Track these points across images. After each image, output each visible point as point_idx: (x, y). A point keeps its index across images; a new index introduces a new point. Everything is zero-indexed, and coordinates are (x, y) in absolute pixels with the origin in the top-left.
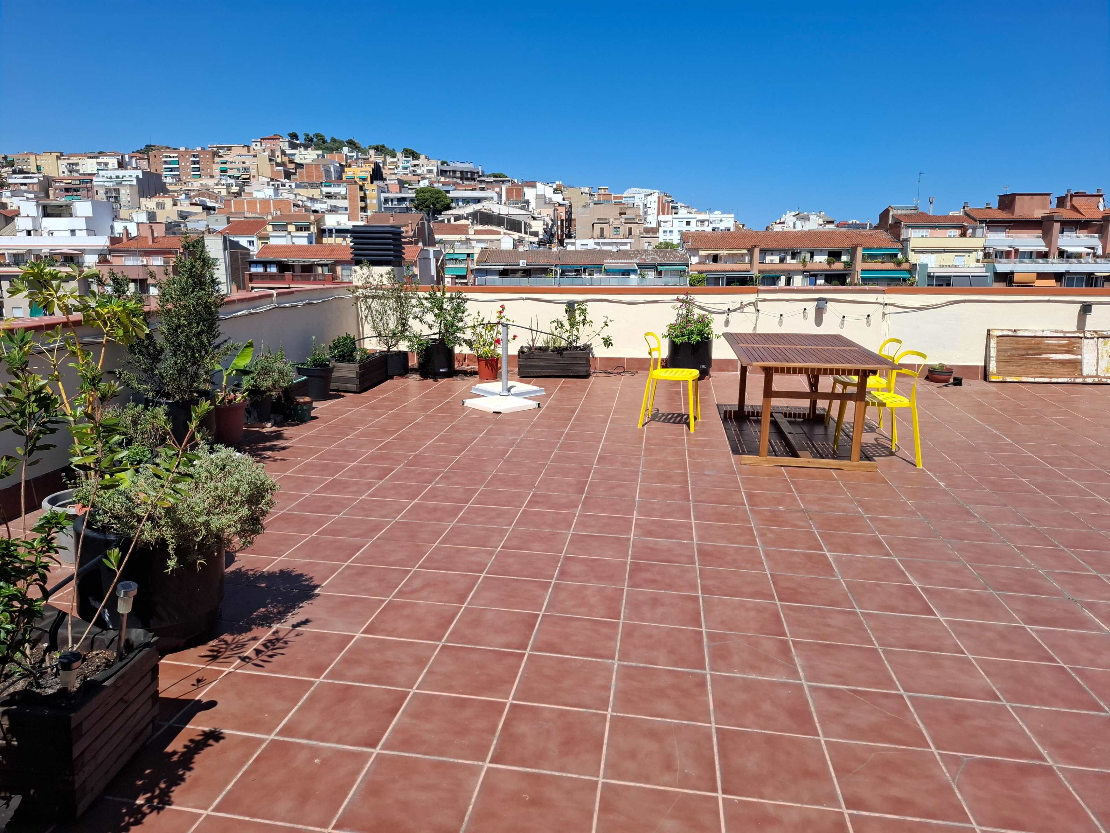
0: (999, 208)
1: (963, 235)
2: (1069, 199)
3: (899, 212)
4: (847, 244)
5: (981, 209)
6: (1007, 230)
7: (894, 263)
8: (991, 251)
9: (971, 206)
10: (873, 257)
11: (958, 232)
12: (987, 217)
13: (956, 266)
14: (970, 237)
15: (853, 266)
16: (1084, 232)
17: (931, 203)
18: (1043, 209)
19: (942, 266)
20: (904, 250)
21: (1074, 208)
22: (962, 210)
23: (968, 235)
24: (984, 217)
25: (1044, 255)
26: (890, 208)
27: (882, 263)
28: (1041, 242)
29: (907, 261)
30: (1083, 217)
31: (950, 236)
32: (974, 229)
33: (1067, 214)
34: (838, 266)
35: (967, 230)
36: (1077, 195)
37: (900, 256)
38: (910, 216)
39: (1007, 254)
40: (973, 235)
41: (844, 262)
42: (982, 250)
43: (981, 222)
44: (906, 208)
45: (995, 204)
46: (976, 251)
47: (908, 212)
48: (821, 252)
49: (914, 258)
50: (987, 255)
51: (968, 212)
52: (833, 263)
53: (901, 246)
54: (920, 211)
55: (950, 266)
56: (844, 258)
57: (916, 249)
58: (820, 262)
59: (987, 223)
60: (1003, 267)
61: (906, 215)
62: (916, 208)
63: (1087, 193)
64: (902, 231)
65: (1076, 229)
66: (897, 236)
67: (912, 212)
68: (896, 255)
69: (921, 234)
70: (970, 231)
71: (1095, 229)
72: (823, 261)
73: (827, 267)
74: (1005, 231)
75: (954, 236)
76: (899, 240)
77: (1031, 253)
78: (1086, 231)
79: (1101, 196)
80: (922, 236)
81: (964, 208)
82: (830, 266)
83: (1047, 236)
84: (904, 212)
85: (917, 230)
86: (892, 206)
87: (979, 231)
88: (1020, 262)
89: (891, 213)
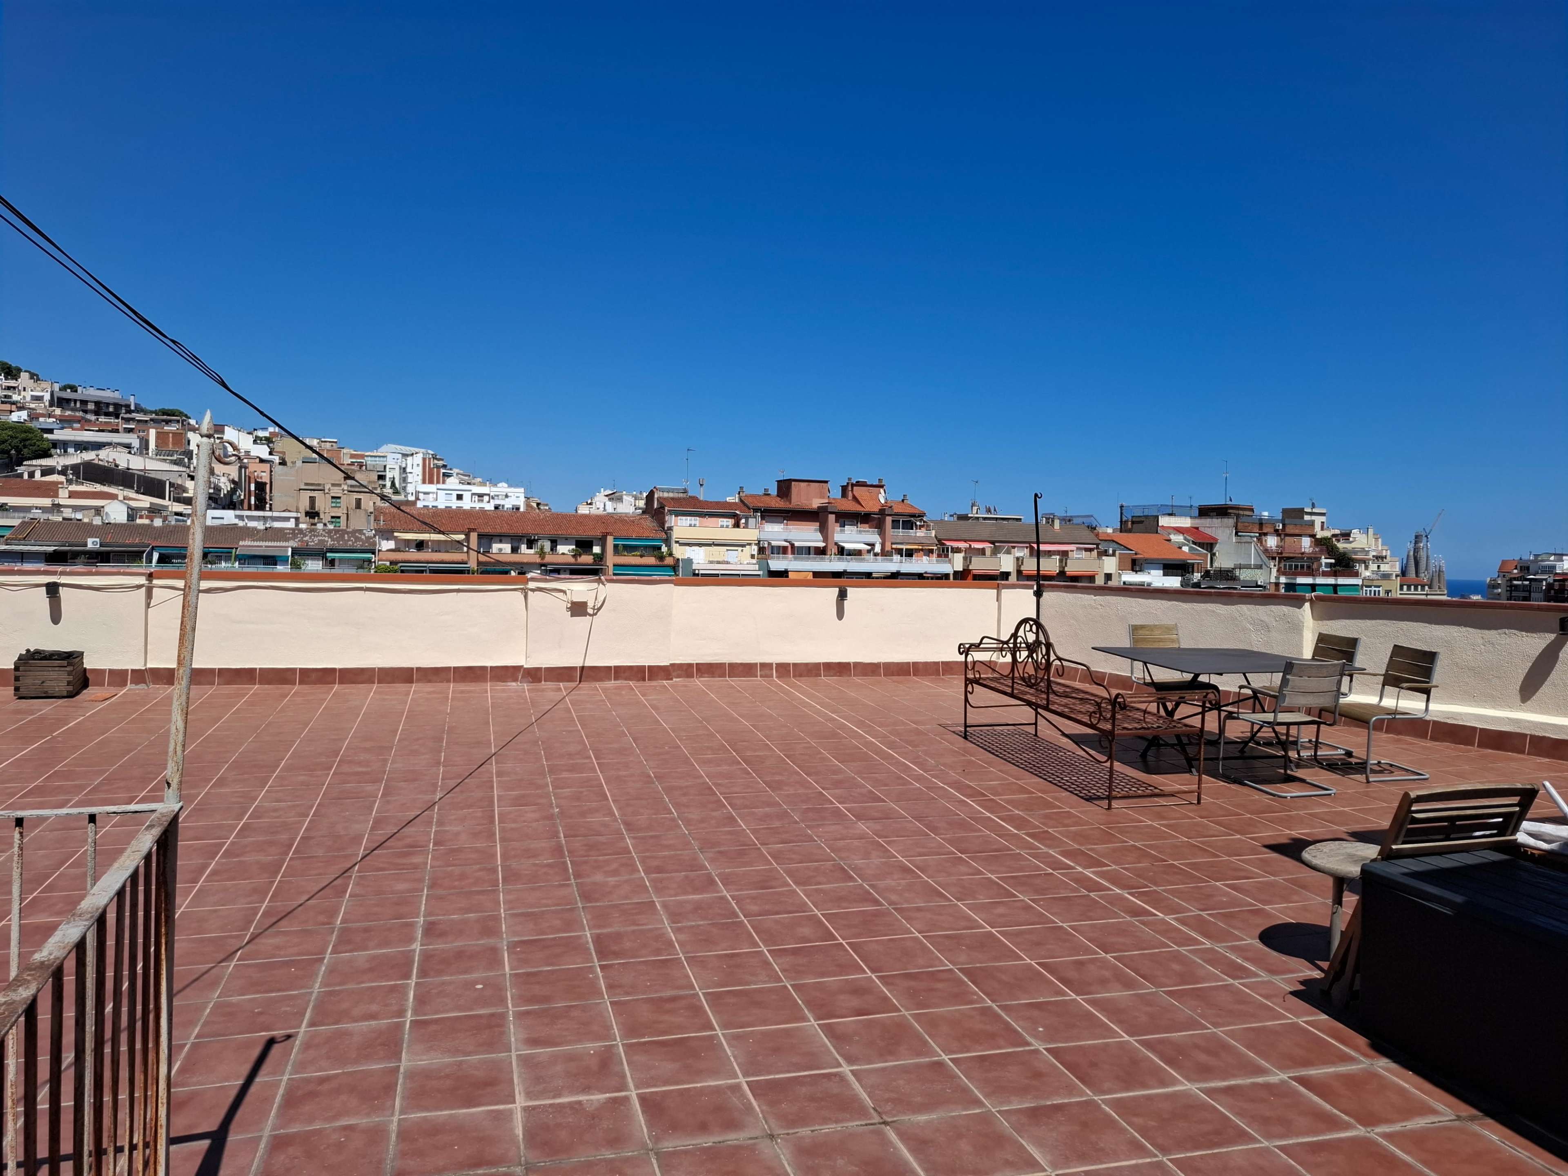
0: (778, 496)
1: (737, 525)
2: (850, 488)
3: (666, 495)
4: (598, 533)
5: (759, 496)
6: (785, 522)
7: (655, 557)
8: (766, 545)
9: (748, 491)
10: (629, 549)
11: (730, 522)
12: (762, 505)
13: (728, 563)
14: (744, 528)
15: (604, 559)
16: (865, 527)
17: (701, 485)
18: (821, 498)
19: (711, 562)
20: (667, 541)
21: (855, 498)
22: (737, 496)
23: (742, 526)
24: (759, 505)
25: (821, 552)
26: (654, 490)
27: (641, 556)
28: (819, 536)
29: (671, 555)
30: (862, 509)
31: (722, 527)
32: (747, 518)
33: (848, 506)
34: (587, 559)
35: (740, 520)
36: (859, 484)
37: (664, 549)
38: (678, 499)
39: (784, 550)
40: (746, 526)
41: (594, 555)
42: (756, 544)
43: (756, 510)
44: (673, 491)
45: (774, 491)
46: (750, 544)
47: (676, 495)
48: (566, 541)
49: (680, 552)
50: (761, 550)
51: (743, 499)
52: (580, 556)
53: (664, 536)
54: (689, 494)
55: (719, 562)
56: (596, 549)
57: (681, 541)
58: (563, 554)
59: (761, 512)
60: (776, 564)
61: (673, 499)
62: (685, 491)
63: (868, 483)
64: (667, 518)
65: (857, 523)
66: (662, 523)
67: (681, 495)
68: (659, 548)
69: (688, 523)
70: (743, 521)
71: (875, 523)
72: (566, 552)
73: (572, 560)
74: (782, 522)
75: (727, 527)
76: (664, 528)
77: (809, 548)
78: (867, 525)
79: (882, 487)
80: (690, 526)
81: (739, 494)
82: (576, 560)
83: (823, 529)
84: (671, 495)
85: (684, 518)
86: (658, 487)
87: (752, 521)
88: (795, 559)
89: (656, 496)
